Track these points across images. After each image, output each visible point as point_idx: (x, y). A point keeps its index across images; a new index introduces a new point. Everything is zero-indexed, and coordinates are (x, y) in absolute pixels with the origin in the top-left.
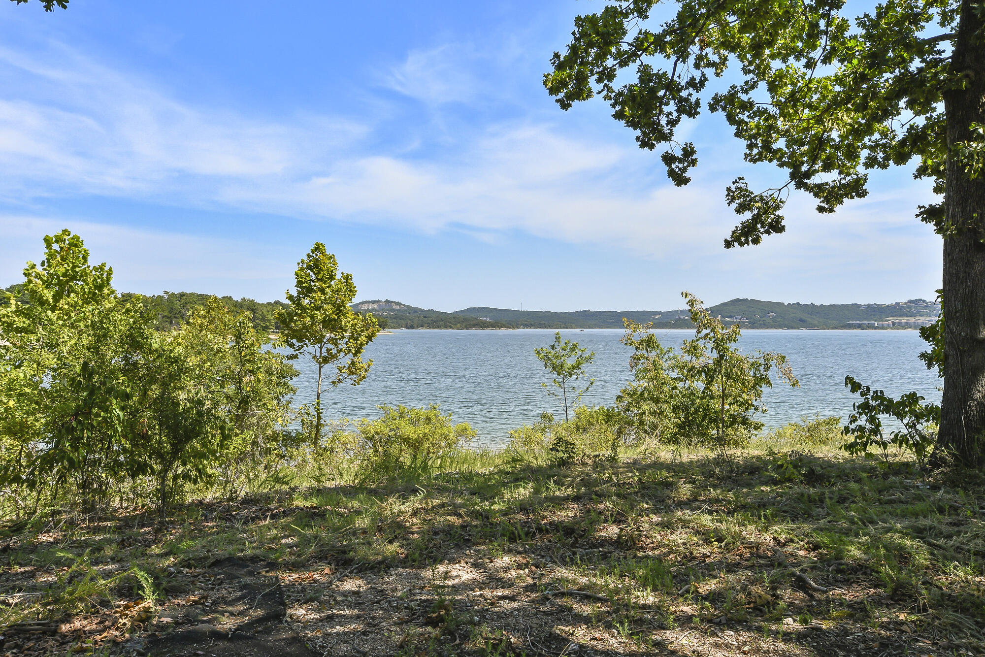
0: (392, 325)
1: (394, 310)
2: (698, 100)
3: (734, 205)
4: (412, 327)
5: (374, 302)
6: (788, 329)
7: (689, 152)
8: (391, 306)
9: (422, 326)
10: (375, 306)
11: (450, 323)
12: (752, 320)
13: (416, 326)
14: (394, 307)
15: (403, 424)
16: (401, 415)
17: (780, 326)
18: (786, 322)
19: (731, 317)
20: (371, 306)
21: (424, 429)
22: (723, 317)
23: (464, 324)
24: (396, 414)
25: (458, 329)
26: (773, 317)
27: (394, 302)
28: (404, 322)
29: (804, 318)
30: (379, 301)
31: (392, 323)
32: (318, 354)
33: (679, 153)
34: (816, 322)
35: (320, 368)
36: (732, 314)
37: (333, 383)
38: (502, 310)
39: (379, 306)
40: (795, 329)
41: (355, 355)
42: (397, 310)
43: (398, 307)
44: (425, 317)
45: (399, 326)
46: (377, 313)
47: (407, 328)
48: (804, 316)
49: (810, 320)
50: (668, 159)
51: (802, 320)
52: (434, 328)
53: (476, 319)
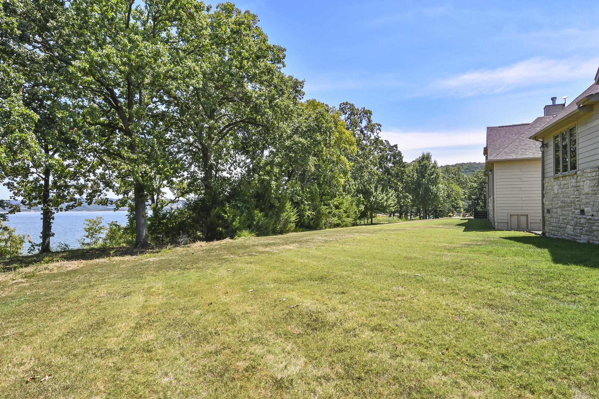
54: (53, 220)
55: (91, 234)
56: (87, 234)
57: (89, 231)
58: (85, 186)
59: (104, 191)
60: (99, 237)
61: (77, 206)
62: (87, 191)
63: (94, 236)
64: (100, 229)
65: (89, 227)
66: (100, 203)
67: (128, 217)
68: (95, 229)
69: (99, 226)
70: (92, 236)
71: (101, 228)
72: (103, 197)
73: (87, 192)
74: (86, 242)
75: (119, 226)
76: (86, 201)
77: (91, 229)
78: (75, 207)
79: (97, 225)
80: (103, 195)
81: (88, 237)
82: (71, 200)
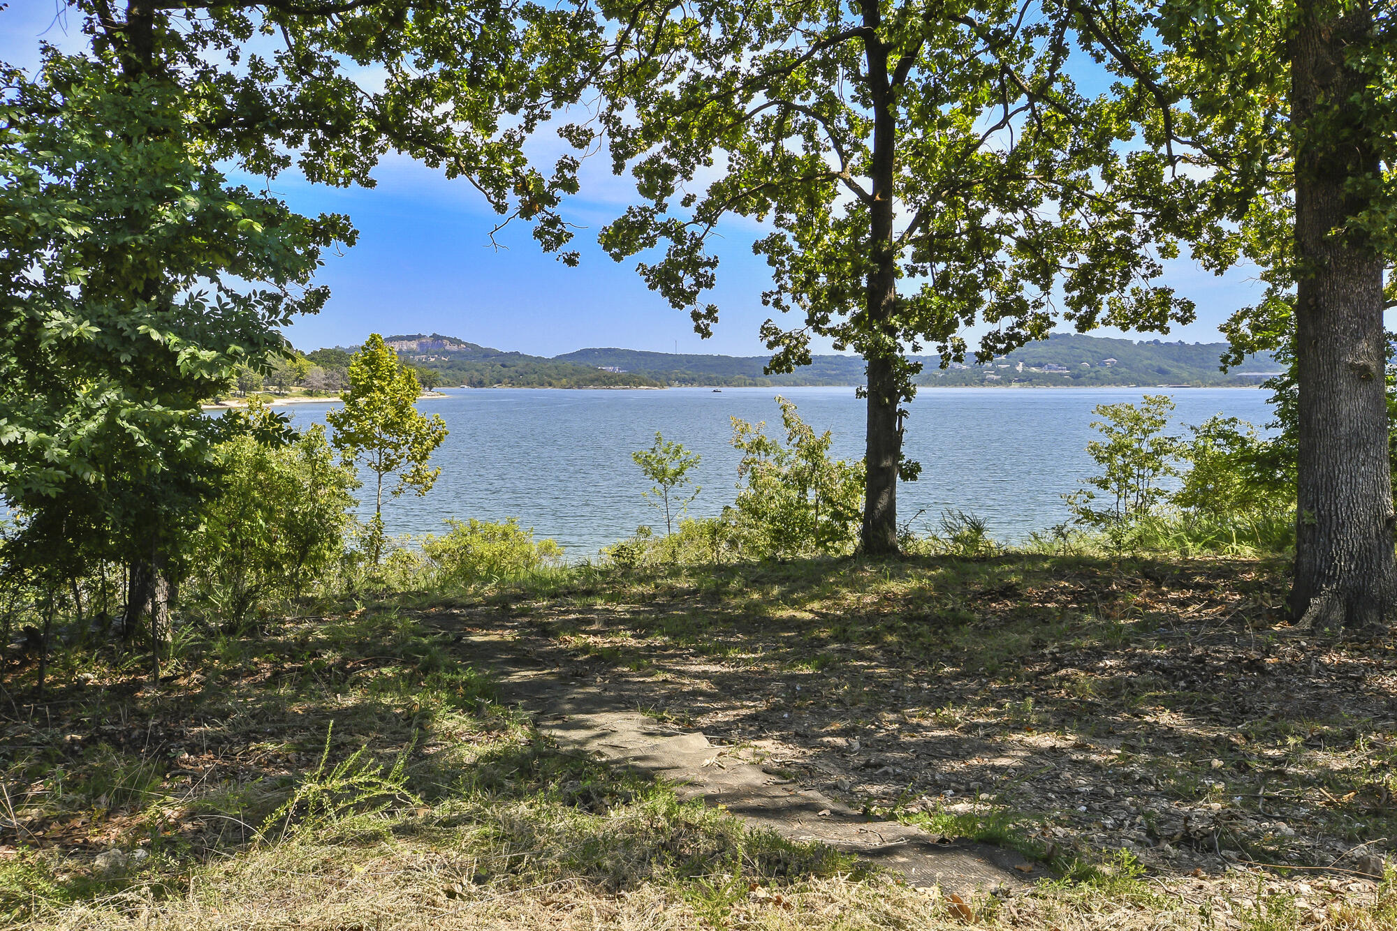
0: (445, 380)
1: (447, 353)
2: (713, 275)
3: (765, 342)
4: (481, 384)
5: (410, 338)
6: (1138, 386)
7: (711, 312)
8: (442, 345)
9: (499, 382)
10: (414, 345)
11: (550, 376)
12: (1076, 372)
13: (486, 381)
14: (448, 347)
15: (475, 540)
16: (473, 530)
17: (1125, 382)
18: (1135, 375)
19: (1040, 365)
20: (405, 346)
21: (499, 546)
22: (1027, 365)
23: (575, 378)
24: (467, 529)
25: (564, 387)
26: (1113, 365)
27: (449, 339)
28: (465, 375)
29: (1166, 367)
30: (420, 337)
31: (446, 376)
32: (377, 461)
33: (704, 312)
34: (1185, 375)
35: (380, 476)
36: (1043, 361)
37: (394, 493)
38: (641, 354)
39: (421, 345)
40: (1149, 385)
41: (420, 461)
42: (454, 353)
43: (455, 348)
44: (503, 366)
45: (458, 382)
46: (417, 358)
47: (472, 384)
48: (1165, 364)
49: (1175, 370)
50: (696, 316)
51: (1162, 371)
52: (520, 385)
53: (596, 369)
54: (908, 400)
55: (1120, 474)
56: (1102, 471)
57: (1109, 459)
58: (1063, 238)
59: (1150, 250)
60: (1152, 487)
61: (1028, 338)
62: (1072, 261)
63: (1131, 481)
64: (1156, 452)
65: (1109, 441)
66: (1133, 322)
67: (1272, 392)
68: (1135, 452)
69: (1152, 437)
70: (1121, 480)
71: (1160, 450)
72: (1143, 286)
73: (1075, 266)
74: (1095, 507)
75: (1243, 442)
76: (1069, 310)
77: (1119, 448)
78: (1021, 344)
79: (1145, 432)
80: (1143, 271)
81: (1103, 484)
82: (1003, 309)
